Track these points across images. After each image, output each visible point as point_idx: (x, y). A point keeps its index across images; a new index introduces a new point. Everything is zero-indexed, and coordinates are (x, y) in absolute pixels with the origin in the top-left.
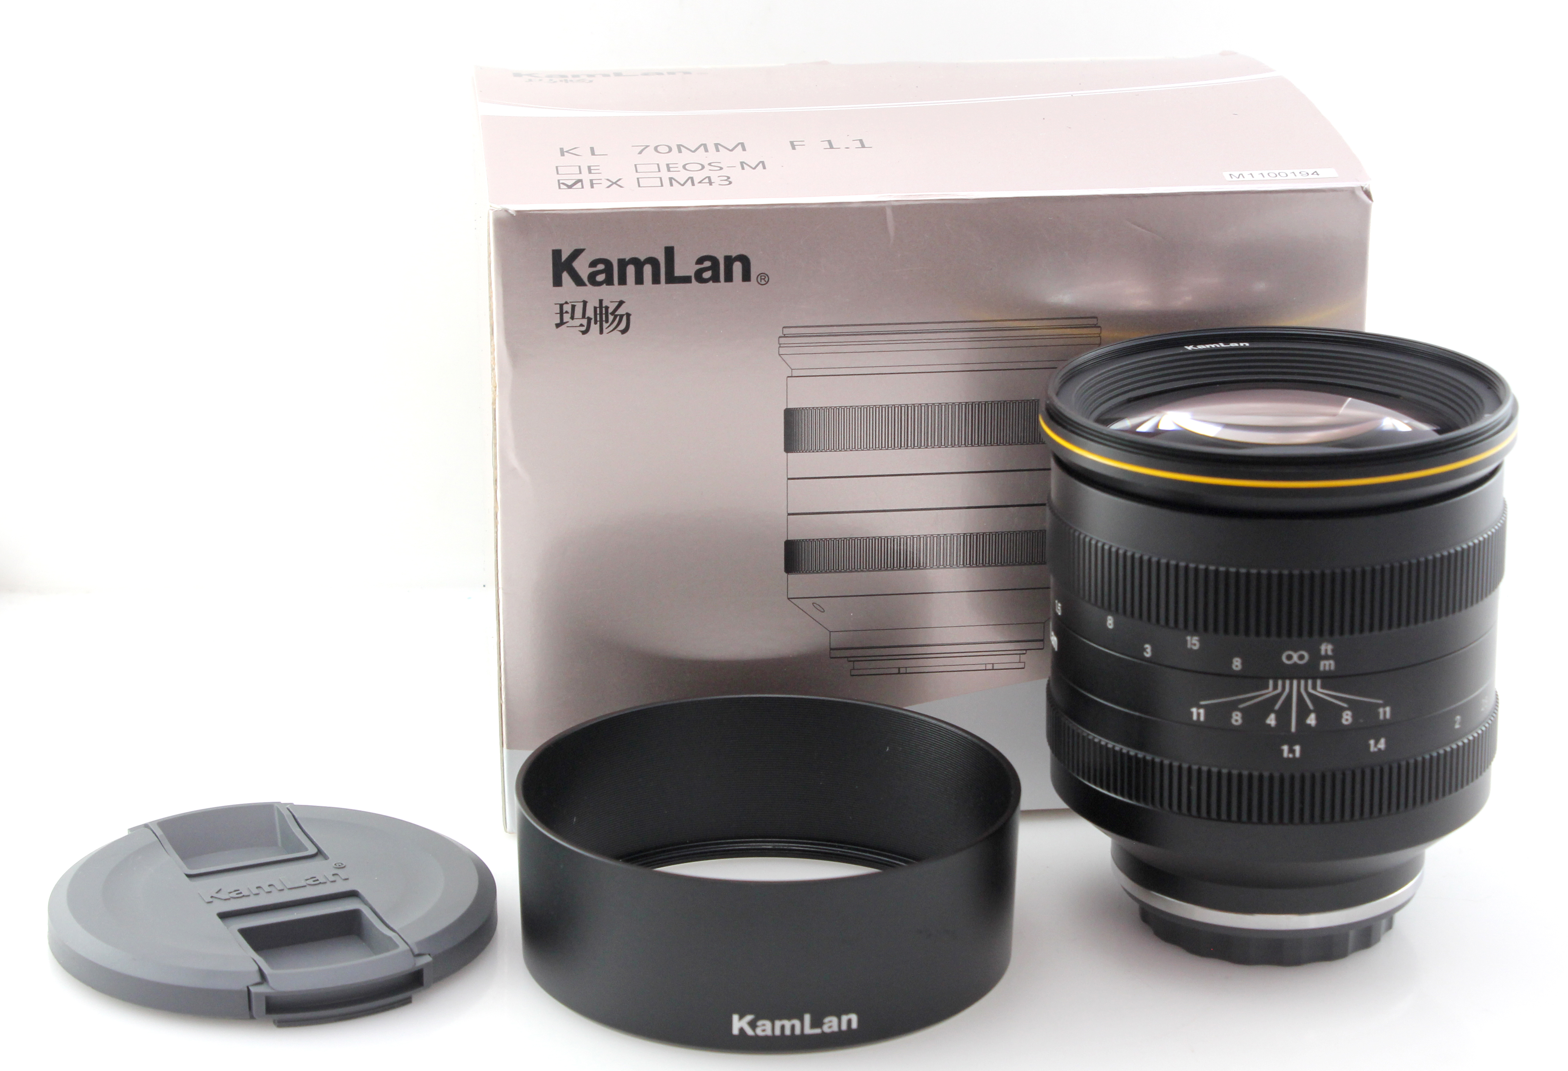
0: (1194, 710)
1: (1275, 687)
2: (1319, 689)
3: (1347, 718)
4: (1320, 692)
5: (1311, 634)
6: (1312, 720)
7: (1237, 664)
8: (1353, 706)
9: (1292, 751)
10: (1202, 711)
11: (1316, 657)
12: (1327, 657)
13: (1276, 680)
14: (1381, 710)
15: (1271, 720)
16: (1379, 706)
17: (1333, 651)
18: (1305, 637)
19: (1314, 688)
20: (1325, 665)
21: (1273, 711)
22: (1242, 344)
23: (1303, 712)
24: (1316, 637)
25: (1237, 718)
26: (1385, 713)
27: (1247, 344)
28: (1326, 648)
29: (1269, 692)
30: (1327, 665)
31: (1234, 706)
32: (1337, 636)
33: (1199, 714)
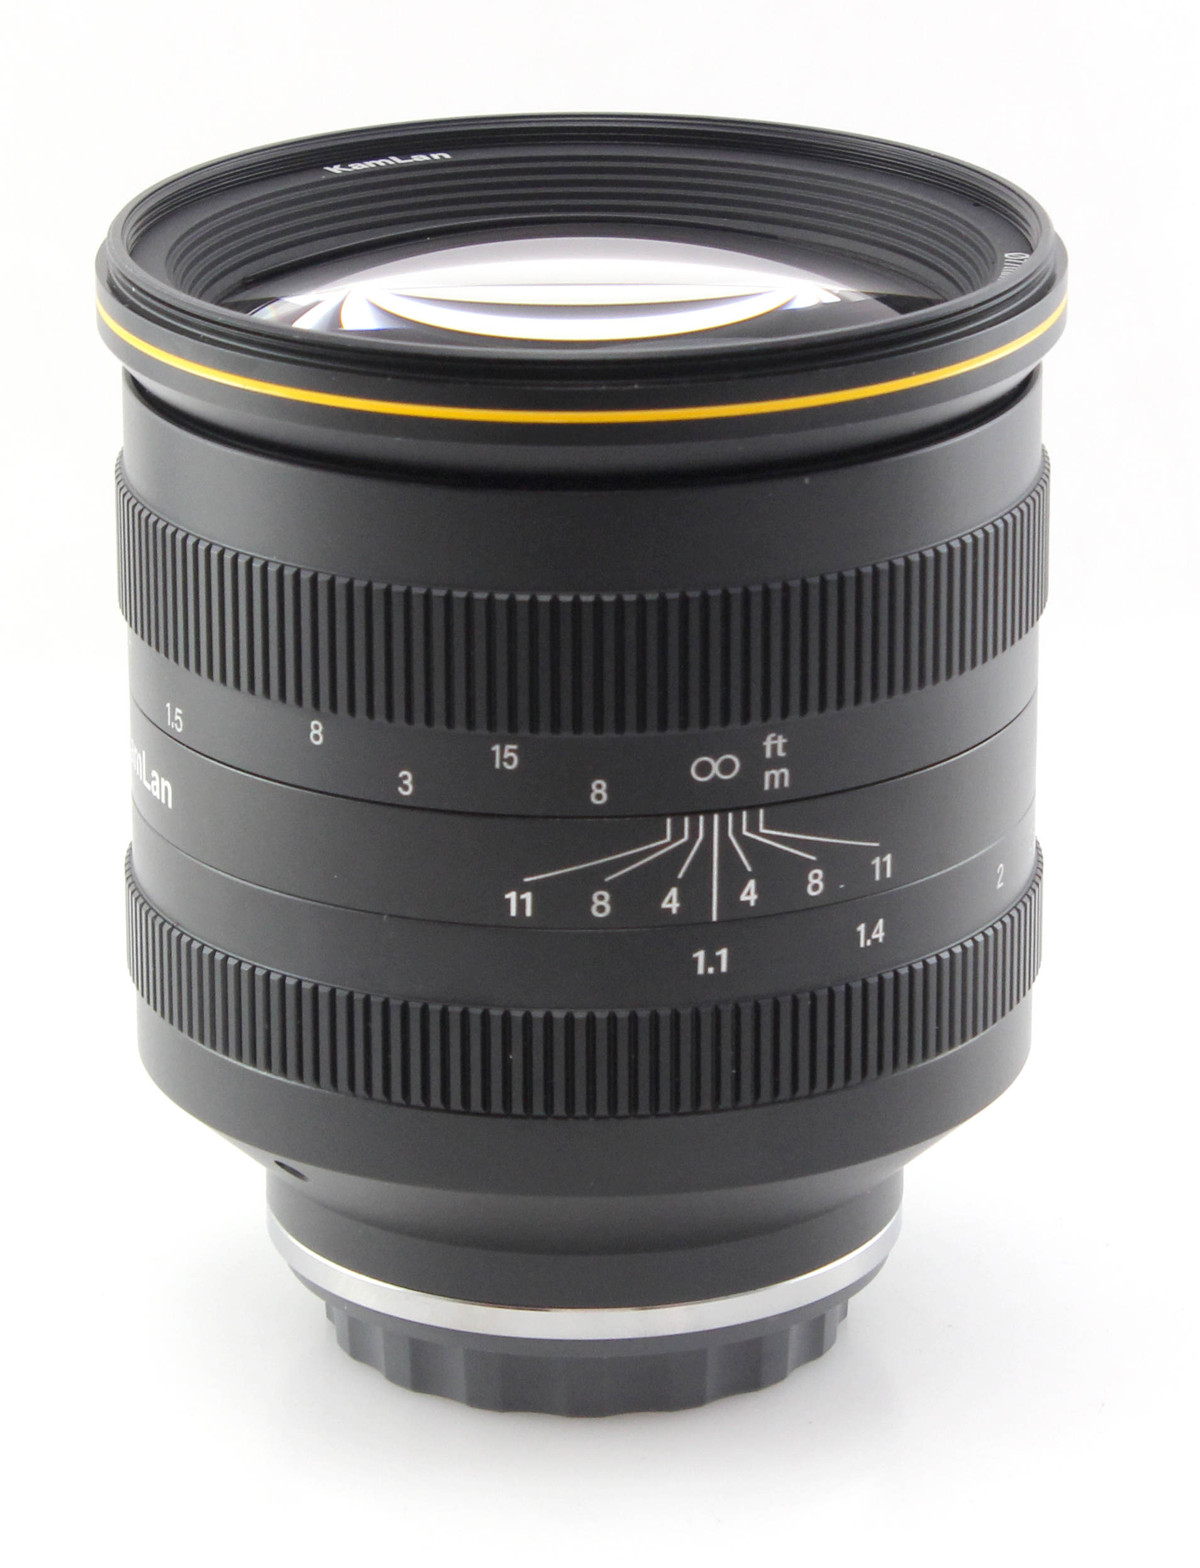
0: (512, 896)
1: (677, 833)
2: (762, 830)
3: (816, 882)
4: (765, 835)
5: (746, 717)
6: (750, 894)
7: (599, 792)
8: (828, 858)
9: (713, 960)
10: (528, 896)
11: (756, 764)
12: (776, 763)
13: (678, 817)
14: (877, 861)
15: (672, 902)
16: (873, 852)
17: (786, 747)
18: (735, 725)
19: (753, 827)
20: (772, 777)
21: (674, 882)
22: (436, 156)
23: (733, 879)
24: (756, 721)
25: (601, 904)
26: (883, 866)
27: (447, 156)
28: (774, 744)
29: (667, 844)
30: (776, 778)
31: (593, 880)
32: (794, 716)
33: (521, 904)
